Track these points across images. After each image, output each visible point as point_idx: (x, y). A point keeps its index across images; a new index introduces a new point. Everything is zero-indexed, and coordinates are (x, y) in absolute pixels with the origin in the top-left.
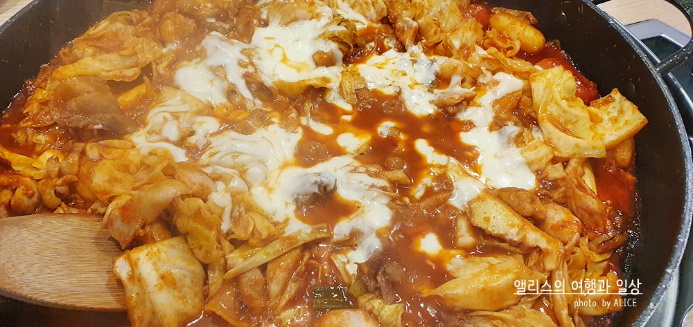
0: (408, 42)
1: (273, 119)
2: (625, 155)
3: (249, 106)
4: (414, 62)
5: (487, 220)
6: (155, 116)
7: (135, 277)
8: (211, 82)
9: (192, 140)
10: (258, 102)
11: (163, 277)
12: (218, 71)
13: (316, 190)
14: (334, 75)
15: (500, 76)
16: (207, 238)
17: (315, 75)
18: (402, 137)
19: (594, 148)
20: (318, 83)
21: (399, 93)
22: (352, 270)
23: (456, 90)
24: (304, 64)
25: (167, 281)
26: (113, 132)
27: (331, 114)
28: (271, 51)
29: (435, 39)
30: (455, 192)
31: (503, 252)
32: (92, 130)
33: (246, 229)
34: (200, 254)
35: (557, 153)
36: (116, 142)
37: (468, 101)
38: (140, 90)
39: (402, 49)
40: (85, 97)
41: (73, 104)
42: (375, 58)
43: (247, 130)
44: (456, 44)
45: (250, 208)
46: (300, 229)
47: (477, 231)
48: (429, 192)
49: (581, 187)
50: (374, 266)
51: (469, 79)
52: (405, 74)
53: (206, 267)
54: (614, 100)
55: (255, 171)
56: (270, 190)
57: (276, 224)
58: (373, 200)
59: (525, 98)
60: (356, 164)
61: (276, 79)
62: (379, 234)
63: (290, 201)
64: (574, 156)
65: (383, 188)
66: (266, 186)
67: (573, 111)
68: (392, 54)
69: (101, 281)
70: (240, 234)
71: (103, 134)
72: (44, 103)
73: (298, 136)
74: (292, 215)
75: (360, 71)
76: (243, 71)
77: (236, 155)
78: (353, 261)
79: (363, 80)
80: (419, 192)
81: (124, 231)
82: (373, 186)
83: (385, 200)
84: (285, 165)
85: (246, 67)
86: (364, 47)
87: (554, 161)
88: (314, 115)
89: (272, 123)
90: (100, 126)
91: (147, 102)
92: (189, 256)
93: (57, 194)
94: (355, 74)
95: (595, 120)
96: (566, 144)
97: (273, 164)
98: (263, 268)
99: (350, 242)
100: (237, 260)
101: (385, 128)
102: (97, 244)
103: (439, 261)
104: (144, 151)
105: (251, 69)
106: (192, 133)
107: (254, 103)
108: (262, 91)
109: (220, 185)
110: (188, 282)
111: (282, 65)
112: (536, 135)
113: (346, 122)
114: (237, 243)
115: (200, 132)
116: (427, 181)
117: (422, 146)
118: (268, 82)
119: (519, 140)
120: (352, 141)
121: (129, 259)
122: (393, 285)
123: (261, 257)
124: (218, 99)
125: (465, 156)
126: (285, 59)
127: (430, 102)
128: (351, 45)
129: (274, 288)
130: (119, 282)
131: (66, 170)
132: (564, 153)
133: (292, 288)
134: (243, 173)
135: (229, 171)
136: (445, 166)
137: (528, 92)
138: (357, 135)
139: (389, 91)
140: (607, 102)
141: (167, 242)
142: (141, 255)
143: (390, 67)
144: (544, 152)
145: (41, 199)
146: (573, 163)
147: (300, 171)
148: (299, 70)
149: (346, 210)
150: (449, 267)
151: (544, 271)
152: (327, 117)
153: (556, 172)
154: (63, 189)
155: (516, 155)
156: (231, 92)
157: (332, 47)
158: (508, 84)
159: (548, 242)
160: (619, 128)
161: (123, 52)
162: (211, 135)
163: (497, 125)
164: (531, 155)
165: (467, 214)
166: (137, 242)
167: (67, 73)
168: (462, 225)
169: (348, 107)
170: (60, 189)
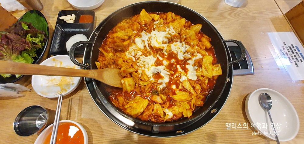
0: (183, 40)
1: (152, 54)
3: (148, 50)
4: (182, 46)
5: (185, 85)
6: (131, 49)
7: (124, 83)
8: (142, 43)
9: (136, 56)
10: (150, 49)
11: (129, 84)
13: (157, 73)
14: (165, 46)
15: (198, 54)
17: (162, 46)
18: (175, 63)
19: (210, 76)
20: (161, 48)
21: (177, 53)
22: (160, 89)
23: (188, 56)
24: (160, 43)
25: (130, 85)
27: (163, 55)
28: (154, 38)
29: (188, 41)
30: (181, 78)
31: (186, 92)
32: (119, 50)
33: (143, 78)
34: (135, 81)
35: (203, 75)
36: (123, 54)
37: (190, 59)
38: (128, 42)
39: (181, 42)
40: (118, 43)
41: (116, 44)
42: (175, 43)
43: (146, 56)
44: (192, 44)
45: (144, 74)
46: (152, 80)
47: (183, 87)
48: (177, 77)
49: (204, 83)
50: (164, 89)
51: (192, 54)
52: (180, 49)
53: (136, 83)
54: (218, 66)
55: (146, 66)
56: (149, 70)
57: (148, 78)
58: (166, 77)
59: (201, 60)
60: (165, 68)
61: (154, 45)
62: (166, 84)
63: (152, 73)
65: (169, 75)
66: (148, 69)
67: (209, 67)
68: (178, 43)
69: (119, 82)
70: (142, 78)
71: (120, 51)
72: (110, 42)
73: (156, 59)
74: (152, 76)
75: (171, 46)
76: (148, 42)
77: (144, 62)
78: (161, 87)
79: (171, 48)
80: (175, 76)
82: (167, 74)
83: (169, 77)
84: (152, 65)
85: (149, 41)
86: (173, 40)
87: (202, 76)
88: (160, 55)
89: (151, 55)
90: (120, 50)
91: (129, 45)
92: (133, 81)
93: (112, 63)
94: (170, 46)
96: (205, 73)
97: (150, 65)
98: (145, 86)
100: (141, 83)
101: (173, 61)
102: (118, 75)
103: (175, 90)
104: (128, 57)
105: (150, 42)
107: (149, 50)
109: (140, 68)
110: (133, 85)
111: (156, 42)
112: (201, 70)
113: (165, 58)
114: (141, 80)
115: (138, 54)
116: (177, 74)
117: (178, 66)
118: (152, 46)
119: (196, 70)
120: (166, 63)
121: (124, 80)
122: (166, 93)
123: (145, 84)
124: (142, 48)
125: (186, 70)
126: (157, 41)
127: (183, 57)
128: (171, 40)
129: (146, 89)
130: (122, 83)
131: (114, 58)
132: (204, 75)
133: (149, 90)
134: (144, 65)
135: (142, 65)
136: (181, 72)
137: (202, 59)
138: (167, 61)
139: (175, 52)
140: (217, 66)
141: (130, 78)
142: (126, 80)
143: (177, 46)
144: (200, 74)
146: (205, 77)
147: (155, 67)
148: (159, 44)
149: (161, 77)
150: (176, 92)
151: (191, 97)
152: (162, 55)
153: (201, 78)
155: (195, 73)
156: (145, 47)
157: (166, 40)
158: (199, 56)
159: (194, 93)
160: (216, 73)
161: (125, 32)
162: (140, 55)
163: (194, 65)
164: (198, 74)
165: (182, 83)
167: (115, 35)
168: (181, 85)
169: (167, 54)
170: (113, 62)
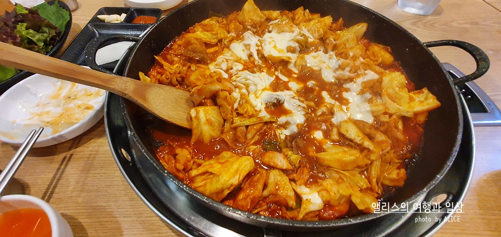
0: (329, 49)
1: (264, 70)
2: (422, 119)
3: (256, 63)
4: (330, 58)
5: (347, 131)
7: (197, 117)
8: (243, 51)
9: (231, 71)
10: (260, 62)
11: (207, 120)
12: (247, 46)
13: (276, 102)
14: (293, 57)
15: (368, 72)
16: (227, 109)
17: (285, 55)
18: (317, 88)
19: (408, 112)
20: (287, 59)
21: (320, 70)
22: (283, 137)
23: (346, 73)
24: (282, 50)
25: (209, 122)
26: (202, 61)
27: (289, 73)
28: (270, 43)
30: (334, 116)
31: (351, 147)
32: (195, 59)
33: (244, 109)
35: (387, 111)
37: (351, 80)
38: (216, 48)
39: (326, 52)
40: (195, 46)
41: (190, 47)
42: (313, 54)
43: (253, 72)
44: (351, 54)
45: (247, 102)
46: (265, 115)
47: (341, 135)
48: (323, 114)
49: (396, 127)
50: (293, 137)
51: (353, 70)
53: (225, 120)
54: (423, 93)
55: (252, 88)
56: (257, 97)
57: (256, 111)
58: (298, 111)
60: (295, 95)
61: (269, 54)
62: (297, 126)
64: (395, 113)
65: (303, 107)
66: (256, 95)
70: (241, 111)
71: (199, 62)
74: (263, 109)
75: (305, 58)
76: (257, 48)
77: (247, 79)
78: (283, 134)
79: (306, 61)
80: (319, 113)
81: (197, 99)
82: (299, 106)
83: (303, 113)
84: (263, 90)
85: (258, 46)
86: (309, 49)
87: (385, 113)
89: (263, 72)
92: (219, 114)
93: (177, 80)
94: (303, 58)
95: (411, 99)
96: (393, 107)
97: (260, 87)
98: (247, 127)
99: (285, 126)
100: (238, 121)
101: (311, 83)
102: (187, 102)
103: (320, 143)
104: (212, 71)
105: (260, 48)
106: (232, 69)
107: (258, 61)
108: (263, 57)
109: (237, 90)
110: (217, 124)
111: (273, 49)
112: (379, 101)
113: (294, 78)
114: (238, 114)
115: (235, 68)
116: (323, 109)
117: (325, 94)
118: (266, 55)
119: (370, 101)
120: (294, 86)
121: (196, 110)
122: (298, 147)
123: (247, 122)
124: (244, 57)
125: (342, 101)
126: (275, 47)
127: (334, 77)
128: (304, 46)
129: (249, 136)
130: (191, 117)
133: (257, 138)
134: (247, 86)
135: (242, 85)
137: (380, 81)
138: (297, 83)
139: (315, 68)
140: (419, 93)
142: (201, 109)
143: (319, 58)
144: (381, 108)
145: (171, 81)
146: (394, 117)
147: (270, 92)
148: (279, 52)
149: (286, 112)
150: (324, 147)
151: (369, 159)
152: (286, 73)
153: (385, 119)
154: (179, 79)
155: (367, 107)
156: (250, 56)
157: (296, 45)
159: (375, 147)
160: (424, 106)
162: (239, 71)
163: (362, 93)
164: (375, 108)
165: (339, 127)
166: (201, 104)
168: (335, 131)
169: (297, 72)
